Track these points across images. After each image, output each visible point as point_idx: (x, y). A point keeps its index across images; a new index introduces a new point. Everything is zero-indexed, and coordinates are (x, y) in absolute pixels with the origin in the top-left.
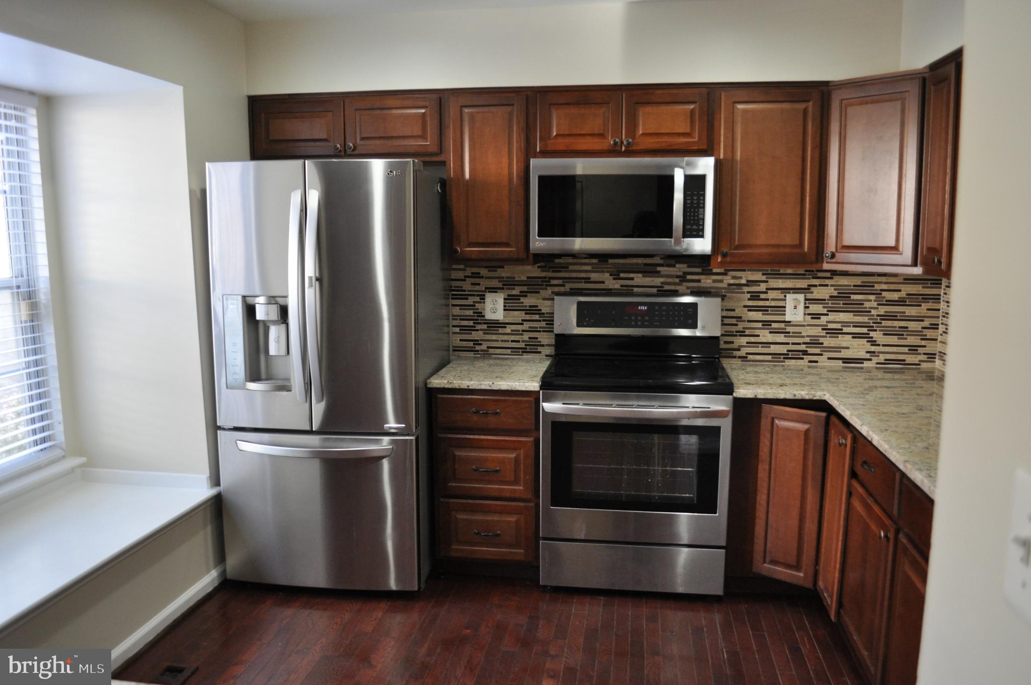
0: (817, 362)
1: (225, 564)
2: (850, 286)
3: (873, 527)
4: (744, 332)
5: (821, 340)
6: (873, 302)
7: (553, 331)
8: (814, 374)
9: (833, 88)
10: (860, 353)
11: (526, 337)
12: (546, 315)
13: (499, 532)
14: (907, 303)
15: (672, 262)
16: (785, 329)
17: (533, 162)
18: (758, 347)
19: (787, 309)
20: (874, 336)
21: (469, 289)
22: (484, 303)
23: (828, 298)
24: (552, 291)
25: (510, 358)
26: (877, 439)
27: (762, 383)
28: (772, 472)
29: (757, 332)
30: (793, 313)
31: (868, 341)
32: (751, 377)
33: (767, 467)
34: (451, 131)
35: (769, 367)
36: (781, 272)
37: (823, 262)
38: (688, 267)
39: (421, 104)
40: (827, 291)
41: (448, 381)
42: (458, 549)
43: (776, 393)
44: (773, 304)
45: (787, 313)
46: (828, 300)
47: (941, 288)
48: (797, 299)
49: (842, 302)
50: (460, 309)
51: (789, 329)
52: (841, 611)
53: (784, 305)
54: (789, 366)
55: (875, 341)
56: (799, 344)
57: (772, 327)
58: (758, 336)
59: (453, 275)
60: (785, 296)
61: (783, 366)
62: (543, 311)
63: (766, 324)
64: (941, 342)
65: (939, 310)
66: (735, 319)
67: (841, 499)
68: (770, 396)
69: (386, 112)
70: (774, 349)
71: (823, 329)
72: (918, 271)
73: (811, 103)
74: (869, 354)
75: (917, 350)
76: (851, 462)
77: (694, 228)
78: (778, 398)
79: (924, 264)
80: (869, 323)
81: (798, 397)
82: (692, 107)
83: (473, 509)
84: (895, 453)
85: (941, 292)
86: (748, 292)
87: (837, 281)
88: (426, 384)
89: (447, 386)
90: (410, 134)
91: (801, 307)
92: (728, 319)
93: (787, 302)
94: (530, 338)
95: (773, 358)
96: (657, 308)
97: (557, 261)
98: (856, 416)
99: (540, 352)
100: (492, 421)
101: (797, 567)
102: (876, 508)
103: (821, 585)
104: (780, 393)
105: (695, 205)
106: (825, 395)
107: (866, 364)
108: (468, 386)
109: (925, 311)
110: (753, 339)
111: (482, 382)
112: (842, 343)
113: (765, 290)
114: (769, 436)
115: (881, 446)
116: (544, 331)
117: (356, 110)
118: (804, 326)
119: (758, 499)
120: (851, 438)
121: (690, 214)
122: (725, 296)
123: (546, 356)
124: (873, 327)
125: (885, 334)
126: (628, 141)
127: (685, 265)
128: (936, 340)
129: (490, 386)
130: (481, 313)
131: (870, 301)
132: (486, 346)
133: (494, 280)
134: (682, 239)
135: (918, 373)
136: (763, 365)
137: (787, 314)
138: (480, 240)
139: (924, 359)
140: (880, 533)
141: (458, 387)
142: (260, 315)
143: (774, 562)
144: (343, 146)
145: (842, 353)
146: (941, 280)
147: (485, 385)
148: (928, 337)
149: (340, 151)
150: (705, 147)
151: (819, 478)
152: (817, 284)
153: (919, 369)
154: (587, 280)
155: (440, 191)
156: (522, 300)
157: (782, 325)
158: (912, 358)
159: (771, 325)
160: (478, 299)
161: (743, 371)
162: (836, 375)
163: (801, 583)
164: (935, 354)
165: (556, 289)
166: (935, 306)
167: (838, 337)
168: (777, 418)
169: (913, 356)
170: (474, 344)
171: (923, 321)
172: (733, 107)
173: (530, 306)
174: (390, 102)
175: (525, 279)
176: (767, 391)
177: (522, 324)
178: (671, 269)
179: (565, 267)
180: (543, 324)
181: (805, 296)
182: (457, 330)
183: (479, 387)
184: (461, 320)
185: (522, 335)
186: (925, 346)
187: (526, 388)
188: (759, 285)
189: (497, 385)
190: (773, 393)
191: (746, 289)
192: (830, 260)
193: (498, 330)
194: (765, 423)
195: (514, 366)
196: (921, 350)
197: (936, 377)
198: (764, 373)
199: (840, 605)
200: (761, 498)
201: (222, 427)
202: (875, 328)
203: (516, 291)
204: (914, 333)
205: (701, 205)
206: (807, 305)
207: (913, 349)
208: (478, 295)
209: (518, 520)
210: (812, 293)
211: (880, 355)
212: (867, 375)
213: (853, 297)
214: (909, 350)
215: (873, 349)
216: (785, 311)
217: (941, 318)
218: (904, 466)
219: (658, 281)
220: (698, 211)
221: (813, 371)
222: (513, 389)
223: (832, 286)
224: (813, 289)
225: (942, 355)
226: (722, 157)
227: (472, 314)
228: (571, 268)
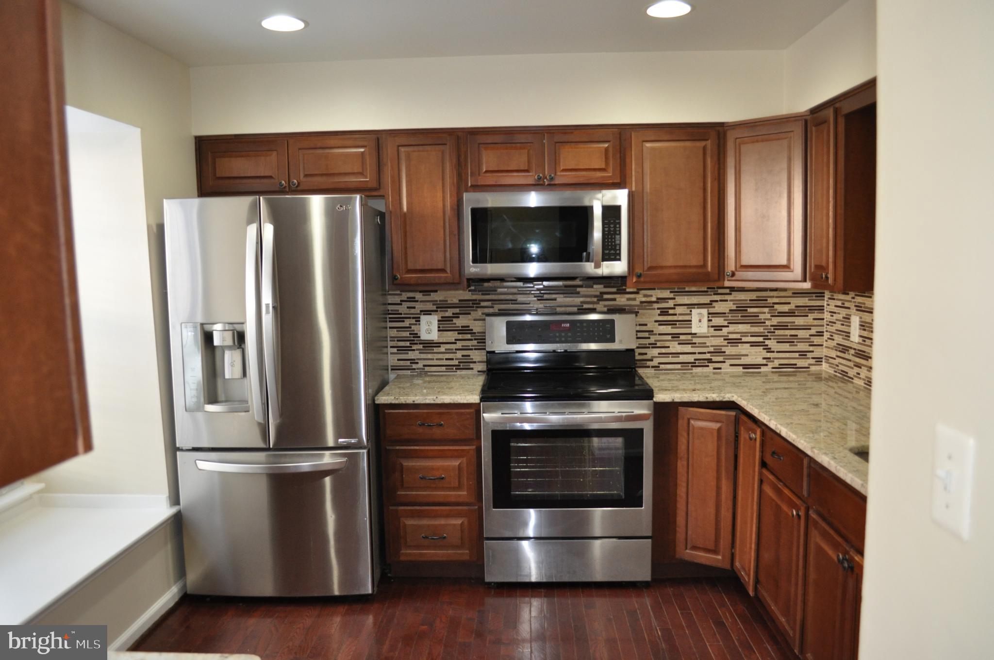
0: (720, 368)
1: (186, 579)
2: (746, 300)
3: (785, 508)
4: (656, 344)
5: (724, 349)
6: (767, 314)
7: (485, 349)
8: (720, 380)
9: (727, 128)
10: (757, 360)
11: (459, 354)
12: (477, 334)
13: (445, 535)
14: (796, 314)
15: (590, 283)
16: (692, 340)
17: (465, 196)
18: (669, 357)
19: (693, 322)
20: (769, 344)
21: (405, 312)
22: (419, 324)
23: (728, 311)
24: (483, 312)
25: (445, 375)
26: (784, 432)
27: (676, 389)
28: (690, 467)
29: (667, 344)
30: (698, 326)
31: (764, 349)
32: (665, 384)
33: (685, 463)
34: (390, 169)
35: (679, 375)
36: (687, 289)
37: (724, 280)
38: (605, 287)
39: (361, 143)
40: (727, 306)
41: (395, 397)
42: (408, 553)
43: (690, 397)
44: (681, 318)
45: (693, 326)
46: (728, 313)
47: (824, 300)
48: (701, 314)
49: (740, 315)
50: (397, 331)
51: (695, 340)
52: (758, 586)
53: (690, 319)
54: (696, 373)
55: (770, 349)
56: (705, 353)
57: (681, 338)
58: (669, 347)
59: (390, 300)
60: (691, 311)
61: (691, 373)
62: (474, 331)
63: (675, 336)
64: (826, 347)
65: (823, 319)
66: (647, 333)
67: (753, 488)
68: (686, 400)
69: (327, 151)
70: (683, 358)
71: (725, 340)
72: (807, 285)
73: (709, 141)
74: (765, 360)
75: (806, 355)
76: (761, 454)
77: (611, 252)
78: (693, 401)
79: (813, 279)
80: (764, 333)
81: (710, 399)
82: (606, 145)
83: (420, 515)
84: (802, 441)
85: (824, 303)
86: (658, 309)
87: (735, 297)
88: (374, 401)
89: (393, 402)
90: (350, 171)
91: (705, 320)
92: (642, 332)
93: (692, 316)
94: (463, 356)
95: (682, 366)
96: (578, 325)
97: (486, 284)
98: (763, 412)
99: (472, 369)
100: (437, 432)
101: (715, 552)
102: (786, 491)
103: (737, 566)
104: (694, 397)
105: (612, 232)
106: (733, 396)
107: (763, 369)
108: (413, 401)
109: (812, 320)
110: (664, 350)
111: (427, 397)
112: (742, 351)
113: (672, 306)
114: (685, 434)
115: (789, 437)
116: (475, 349)
117: (299, 149)
118: (708, 337)
119: (678, 492)
120: (760, 432)
121: (608, 240)
122: (638, 312)
123: (479, 371)
124: (767, 336)
125: (778, 342)
126: (550, 176)
127: (602, 286)
128: (822, 345)
129: (434, 400)
130: (417, 334)
131: (765, 313)
132: (422, 364)
133: (428, 303)
134: (602, 263)
135: (809, 375)
136: (673, 373)
137: (693, 328)
138: (418, 268)
139: (812, 363)
140: (792, 512)
141: (404, 403)
142: (217, 342)
143: (694, 548)
144: (287, 182)
145: (742, 360)
146: (824, 293)
147: (429, 399)
148: (815, 343)
149: (285, 187)
150: (618, 181)
151: (732, 469)
152: (718, 299)
153: (809, 371)
154: (514, 302)
155: (379, 223)
156: (455, 320)
157: (689, 337)
158: (802, 362)
159: (679, 337)
160: (413, 321)
161: (657, 379)
162: (738, 380)
163: (720, 565)
164: (822, 358)
165: (486, 311)
166: (820, 316)
167: (738, 346)
168: (693, 419)
169: (803, 360)
170: (411, 363)
171: (810, 329)
172: (642, 145)
173: (462, 327)
174: (332, 142)
175: (458, 302)
176: (682, 395)
177: (456, 343)
178: (589, 289)
179: (494, 290)
180: (475, 342)
181: (708, 311)
182: (395, 350)
183: (424, 402)
184: (398, 341)
185: (456, 353)
186: (813, 352)
187: (467, 401)
188: (668, 302)
189: (441, 399)
190: (688, 396)
191: (656, 306)
192: (730, 278)
193: (433, 350)
194: (682, 423)
195: (451, 382)
196: (809, 355)
197: (823, 378)
198: (677, 380)
199: (757, 581)
200: (681, 491)
201: (180, 448)
202: (769, 337)
203: (449, 313)
204: (803, 340)
205: (618, 232)
206: (710, 318)
207: (803, 354)
208: (413, 318)
209: (463, 522)
210: (714, 307)
211: (775, 360)
212: (764, 379)
213: (750, 310)
214: (800, 355)
215: (769, 355)
216: (691, 324)
217: (825, 326)
218: (812, 451)
219: (578, 300)
220: (615, 238)
221: (718, 377)
222: (456, 402)
223: (731, 301)
224: (714, 304)
225: (828, 358)
226: (634, 189)
227: (408, 335)
228: (500, 290)
